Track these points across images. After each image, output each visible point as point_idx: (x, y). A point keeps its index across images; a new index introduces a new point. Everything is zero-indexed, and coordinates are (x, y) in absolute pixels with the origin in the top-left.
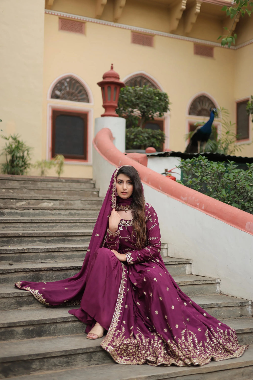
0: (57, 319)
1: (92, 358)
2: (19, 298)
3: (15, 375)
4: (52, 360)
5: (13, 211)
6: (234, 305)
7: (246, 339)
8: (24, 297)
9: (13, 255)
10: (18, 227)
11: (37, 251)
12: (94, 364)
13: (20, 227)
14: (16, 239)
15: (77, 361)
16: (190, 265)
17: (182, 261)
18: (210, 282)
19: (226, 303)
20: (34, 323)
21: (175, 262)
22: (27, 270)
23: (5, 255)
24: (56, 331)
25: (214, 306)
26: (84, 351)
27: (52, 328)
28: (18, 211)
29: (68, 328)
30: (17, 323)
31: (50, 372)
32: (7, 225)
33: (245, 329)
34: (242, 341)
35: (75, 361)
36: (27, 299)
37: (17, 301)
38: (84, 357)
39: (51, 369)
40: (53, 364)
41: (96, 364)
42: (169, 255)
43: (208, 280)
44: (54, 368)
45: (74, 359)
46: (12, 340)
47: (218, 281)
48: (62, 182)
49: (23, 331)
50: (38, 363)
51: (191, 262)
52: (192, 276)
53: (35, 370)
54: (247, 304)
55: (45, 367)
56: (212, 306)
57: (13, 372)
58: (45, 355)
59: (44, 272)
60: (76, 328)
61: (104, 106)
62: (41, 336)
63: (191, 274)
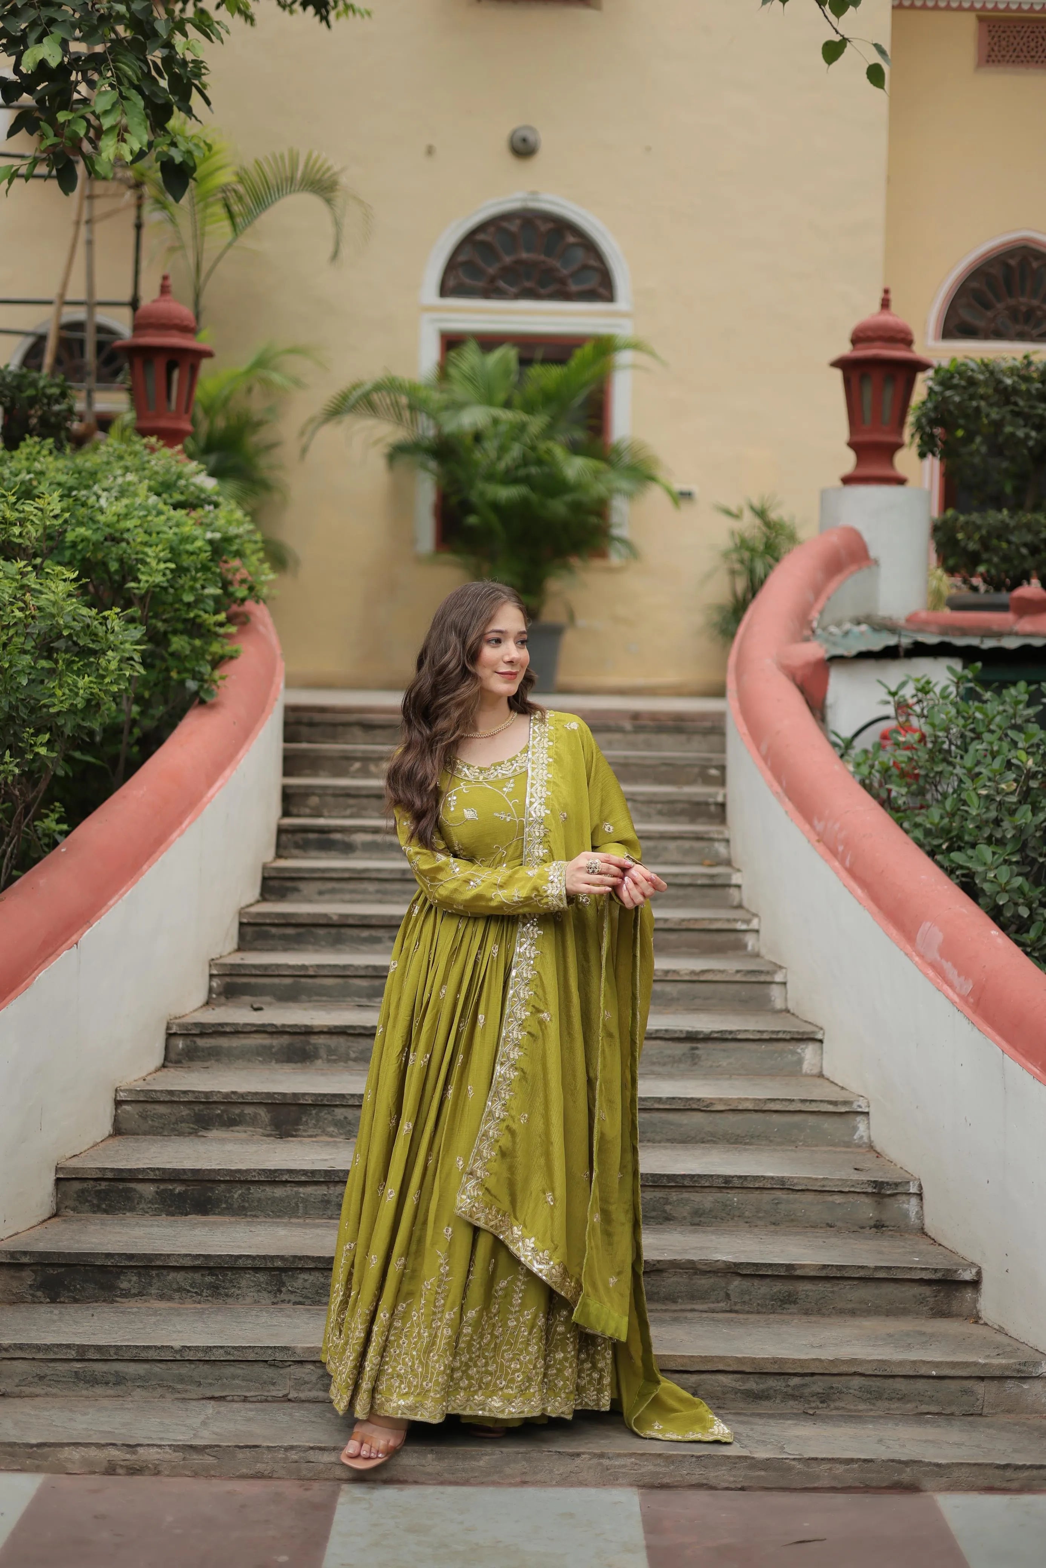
0: (248, 1171)
1: (283, 1284)
2: (202, 1107)
3: (76, 1301)
4: (172, 1275)
5: (378, 838)
6: (847, 1189)
7: (807, 1296)
8: (214, 1106)
9: (276, 981)
10: (365, 892)
11: (344, 973)
12: (289, 1302)
13: (370, 893)
14: (321, 932)
15: (239, 1288)
16: (818, 1044)
17: (784, 1032)
18: (831, 1108)
19: (816, 1179)
20: (185, 1177)
21: (759, 1031)
22: (269, 1029)
23: (253, 980)
24: (247, 1205)
26: (258, 1264)
27: (236, 1196)
29: (281, 1200)
30: (138, 1170)
31: (164, 1304)
33: (803, 1266)
34: (795, 1302)
35: (234, 1286)
36: (223, 1111)
37: (195, 1114)
38: (262, 1279)
39: (170, 1299)
40: (175, 1286)
41: (295, 1303)
42: (791, 1007)
43: (821, 1101)
44: (177, 1295)
45: (231, 1281)
46: (128, 1214)
47: (860, 1106)
48: (620, 730)
49: (157, 1193)
50: (135, 1279)
51: (819, 1036)
52: (819, 1081)
53: (127, 1294)
54: (901, 1190)
55: (154, 1291)
56: (761, 1185)
57: (69, 1291)
58: (151, 1260)
59: (322, 1036)
60: (305, 1201)
61: (852, 445)
62: (205, 1212)
63: (821, 1075)
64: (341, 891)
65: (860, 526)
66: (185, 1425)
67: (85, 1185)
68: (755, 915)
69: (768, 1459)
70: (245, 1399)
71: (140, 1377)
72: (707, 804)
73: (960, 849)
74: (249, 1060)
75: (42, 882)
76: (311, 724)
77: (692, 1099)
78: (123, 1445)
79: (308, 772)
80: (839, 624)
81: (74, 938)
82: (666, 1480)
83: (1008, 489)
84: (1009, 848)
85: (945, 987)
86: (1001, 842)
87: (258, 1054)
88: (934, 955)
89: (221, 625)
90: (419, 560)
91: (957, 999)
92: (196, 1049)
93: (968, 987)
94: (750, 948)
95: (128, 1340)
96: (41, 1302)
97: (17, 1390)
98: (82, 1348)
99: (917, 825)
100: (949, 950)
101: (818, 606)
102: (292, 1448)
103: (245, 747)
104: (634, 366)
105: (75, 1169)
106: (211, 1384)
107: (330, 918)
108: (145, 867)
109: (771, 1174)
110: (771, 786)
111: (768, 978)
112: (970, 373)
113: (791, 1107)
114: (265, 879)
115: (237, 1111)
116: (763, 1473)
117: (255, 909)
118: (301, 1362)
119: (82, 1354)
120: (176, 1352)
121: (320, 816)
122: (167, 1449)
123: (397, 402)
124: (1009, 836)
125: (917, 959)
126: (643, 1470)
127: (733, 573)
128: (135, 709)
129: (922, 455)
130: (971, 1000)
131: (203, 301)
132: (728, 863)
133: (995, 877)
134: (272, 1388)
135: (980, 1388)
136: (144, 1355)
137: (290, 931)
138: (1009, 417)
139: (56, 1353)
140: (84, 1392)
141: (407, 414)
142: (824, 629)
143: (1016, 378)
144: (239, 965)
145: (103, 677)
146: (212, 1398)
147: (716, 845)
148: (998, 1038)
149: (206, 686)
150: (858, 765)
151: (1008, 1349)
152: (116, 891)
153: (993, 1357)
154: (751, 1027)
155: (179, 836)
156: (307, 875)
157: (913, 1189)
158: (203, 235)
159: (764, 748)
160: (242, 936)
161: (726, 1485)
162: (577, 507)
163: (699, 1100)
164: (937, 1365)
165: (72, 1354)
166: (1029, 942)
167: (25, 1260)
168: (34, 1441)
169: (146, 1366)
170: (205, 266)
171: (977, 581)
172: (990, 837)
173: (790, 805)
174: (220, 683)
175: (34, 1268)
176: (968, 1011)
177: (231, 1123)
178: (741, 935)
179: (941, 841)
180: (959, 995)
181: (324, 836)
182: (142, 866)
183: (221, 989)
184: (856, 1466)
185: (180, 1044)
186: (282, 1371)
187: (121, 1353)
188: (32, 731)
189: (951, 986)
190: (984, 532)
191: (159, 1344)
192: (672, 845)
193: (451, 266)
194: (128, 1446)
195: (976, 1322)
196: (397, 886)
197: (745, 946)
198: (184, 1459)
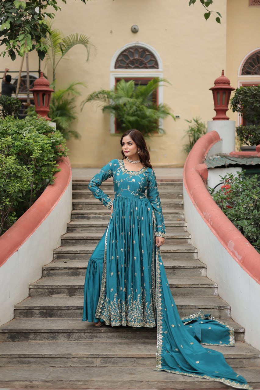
0: (62, 306)
1: (70, 336)
2: (51, 289)
3: (19, 341)
4: (43, 334)
5: (97, 216)
6: (212, 308)
8: (53, 289)
9: (70, 255)
10: (93, 230)
11: (87, 252)
12: (72, 340)
13: (94, 230)
14: (82, 241)
16: (205, 269)
17: (196, 266)
18: (208, 286)
20: (46, 308)
23: (64, 255)
24: (62, 315)
25: (192, 308)
26: (64, 331)
27: (59, 313)
28: (101, 216)
29: (70, 313)
30: (34, 307)
31: (41, 342)
32: (84, 228)
35: (58, 337)
36: (56, 290)
38: (65, 335)
39: (42, 340)
40: (43, 337)
41: (73, 341)
42: (199, 259)
43: (206, 285)
44: (44, 339)
45: (57, 336)
46: (32, 318)
47: (215, 286)
49: (39, 312)
50: (33, 335)
51: (206, 267)
53: (31, 339)
54: (225, 308)
55: (38, 338)
56: (190, 307)
57: (17, 339)
58: (37, 331)
59: (81, 270)
60: (76, 313)
61: (215, 110)
62: (51, 317)
63: (206, 277)
64: (87, 230)
65: (217, 131)
66: (45, 375)
67: (21, 311)
68: (190, 234)
69: (190, 382)
70: (60, 367)
71: (34, 362)
72: (179, 204)
73: (239, 220)
74: (63, 276)
75: (9, 235)
76: (80, 185)
77: (173, 285)
78: (29, 381)
79: (79, 198)
80: (212, 156)
81: (17, 249)
82: (165, 387)
83: (255, 119)
84: (251, 220)
85: (235, 257)
86: (249, 219)
87: (65, 274)
88: (232, 249)
89: (55, 164)
90: (111, 135)
91: (238, 261)
92: (50, 273)
93: (240, 258)
94: (189, 243)
95: (31, 352)
96: (10, 342)
97: (3, 365)
98: (19, 355)
99: (229, 214)
100: (236, 248)
101: (207, 152)
102: (71, 381)
103: (61, 195)
104: (163, 85)
105: (19, 307)
106: (52, 363)
107: (84, 238)
108: (35, 229)
109: (193, 305)
110: (193, 203)
111: (193, 251)
112: (245, 90)
113: (198, 286)
114: (67, 227)
115: (60, 290)
116: (189, 385)
117: (64, 236)
118: (74, 357)
119: (20, 356)
120: (43, 355)
121: (82, 210)
122: (40, 382)
123: (104, 96)
124: (251, 218)
125: (228, 250)
126: (159, 385)
127: (190, 136)
128: (34, 186)
129: (234, 111)
130: (241, 261)
131: (55, 72)
132: (184, 220)
133: (248, 229)
134: (67, 364)
135: (244, 361)
136: (35, 356)
137: (74, 241)
138: (255, 101)
139: (13, 356)
140: (20, 366)
141: (107, 99)
142: (208, 158)
143: (256, 92)
144: (61, 251)
145: (23, 183)
146: (52, 367)
147: (181, 215)
148: (248, 271)
149: (51, 180)
150: (215, 197)
151: (251, 350)
152: (28, 236)
153: (248, 353)
154: (189, 265)
155: (44, 220)
156: (78, 226)
157: (228, 308)
158: (55, 55)
159: (191, 192)
160: (62, 243)
161: (179, 388)
162: (150, 122)
163: (175, 285)
164: (233, 355)
165: (17, 356)
166: (257, 245)
167: (6, 331)
168: (7, 380)
169: (35, 359)
170: (56, 63)
171: (248, 142)
172: (247, 217)
173: (198, 208)
174: (55, 179)
175: (8, 333)
176: (241, 264)
177: (58, 293)
178: (187, 240)
179: (235, 218)
180: (238, 260)
181: (83, 215)
182: (34, 229)
183: (56, 257)
184: (212, 383)
185: (46, 272)
186: (70, 360)
187: (29, 356)
188: (5, 198)
189: (236, 257)
190: (249, 131)
191: (39, 354)
192: (170, 215)
193: (117, 61)
194: (30, 381)
195: (244, 342)
196: (101, 228)
197: (188, 242)
198: (44, 384)
